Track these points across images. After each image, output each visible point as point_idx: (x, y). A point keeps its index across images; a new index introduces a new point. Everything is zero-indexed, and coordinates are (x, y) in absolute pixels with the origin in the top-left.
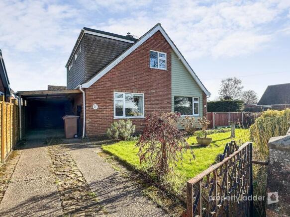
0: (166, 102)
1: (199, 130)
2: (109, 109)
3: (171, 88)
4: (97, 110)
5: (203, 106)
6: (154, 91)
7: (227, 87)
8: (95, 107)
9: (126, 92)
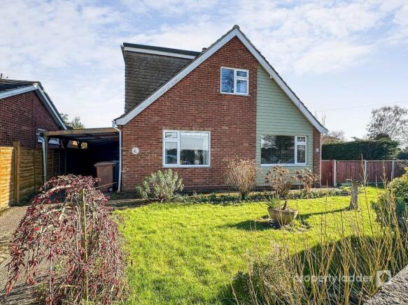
0: (247, 145)
1: (297, 188)
2: (155, 153)
3: (255, 123)
4: (138, 155)
5: (314, 150)
6: (226, 128)
7: (382, 120)
8: (136, 151)
9: (181, 129)
